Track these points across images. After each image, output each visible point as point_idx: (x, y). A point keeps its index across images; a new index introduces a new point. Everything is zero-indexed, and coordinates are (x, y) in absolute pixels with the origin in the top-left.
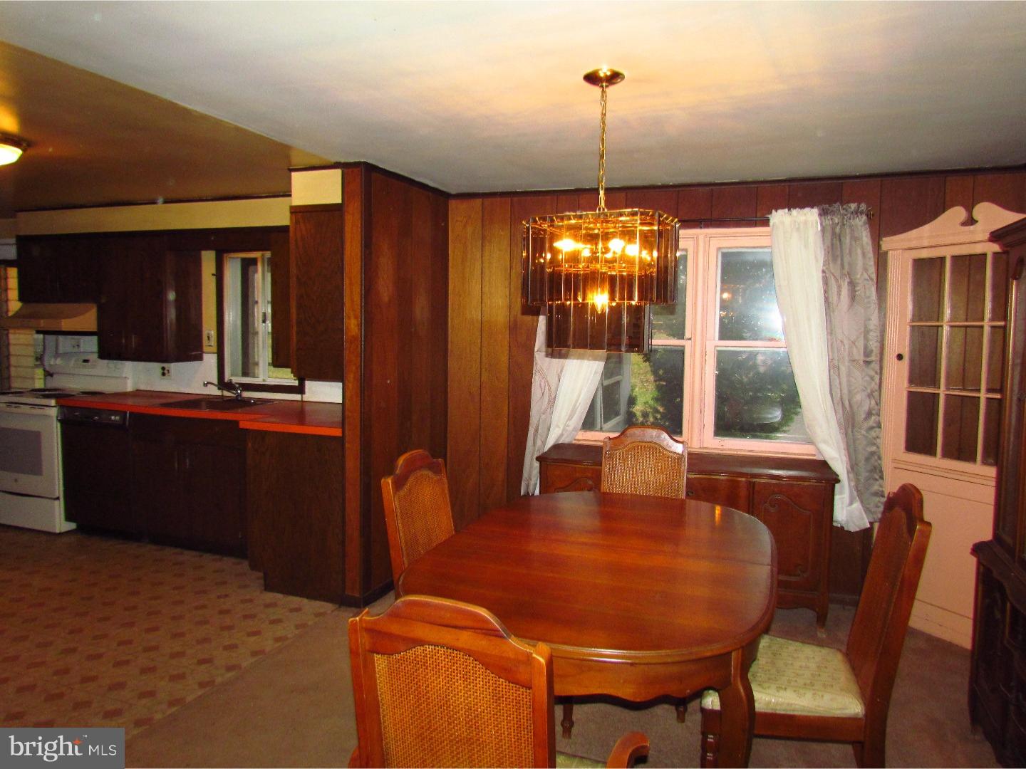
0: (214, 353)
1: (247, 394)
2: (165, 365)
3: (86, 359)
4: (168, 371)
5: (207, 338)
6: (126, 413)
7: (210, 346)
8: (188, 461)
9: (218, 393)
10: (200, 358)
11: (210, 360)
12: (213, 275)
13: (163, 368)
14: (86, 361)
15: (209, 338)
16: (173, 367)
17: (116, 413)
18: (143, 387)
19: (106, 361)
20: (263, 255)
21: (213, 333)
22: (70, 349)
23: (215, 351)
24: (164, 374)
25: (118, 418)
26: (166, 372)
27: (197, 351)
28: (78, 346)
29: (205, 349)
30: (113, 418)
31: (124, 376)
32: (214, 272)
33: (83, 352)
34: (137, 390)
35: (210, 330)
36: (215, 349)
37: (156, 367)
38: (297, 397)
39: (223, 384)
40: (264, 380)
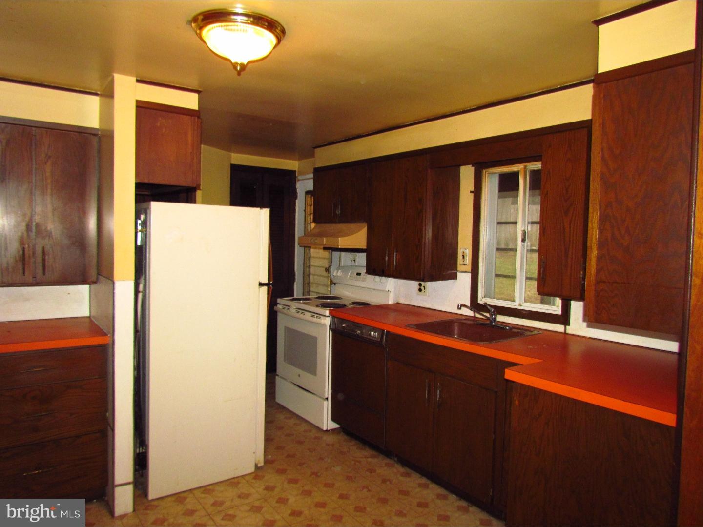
0: (468, 272)
1: (500, 318)
2: (423, 283)
3: (358, 272)
4: (424, 287)
5: (462, 257)
6: (384, 331)
7: (465, 265)
8: (438, 391)
9: (470, 313)
10: (454, 277)
11: (464, 279)
12: (471, 192)
13: (420, 285)
14: (359, 274)
15: (463, 256)
16: (429, 285)
17: (375, 329)
18: (402, 301)
19: (372, 277)
20: (525, 167)
21: (469, 252)
22: (349, 263)
23: (470, 270)
24: (420, 290)
25: (376, 334)
26: (422, 288)
27: (452, 270)
28: (354, 260)
29: (460, 268)
30: (372, 333)
31: (387, 290)
32: (472, 189)
33: (358, 266)
34: (398, 303)
35: (465, 249)
36: (469, 268)
37: (414, 284)
38: (560, 328)
39: (475, 305)
40: (520, 305)
